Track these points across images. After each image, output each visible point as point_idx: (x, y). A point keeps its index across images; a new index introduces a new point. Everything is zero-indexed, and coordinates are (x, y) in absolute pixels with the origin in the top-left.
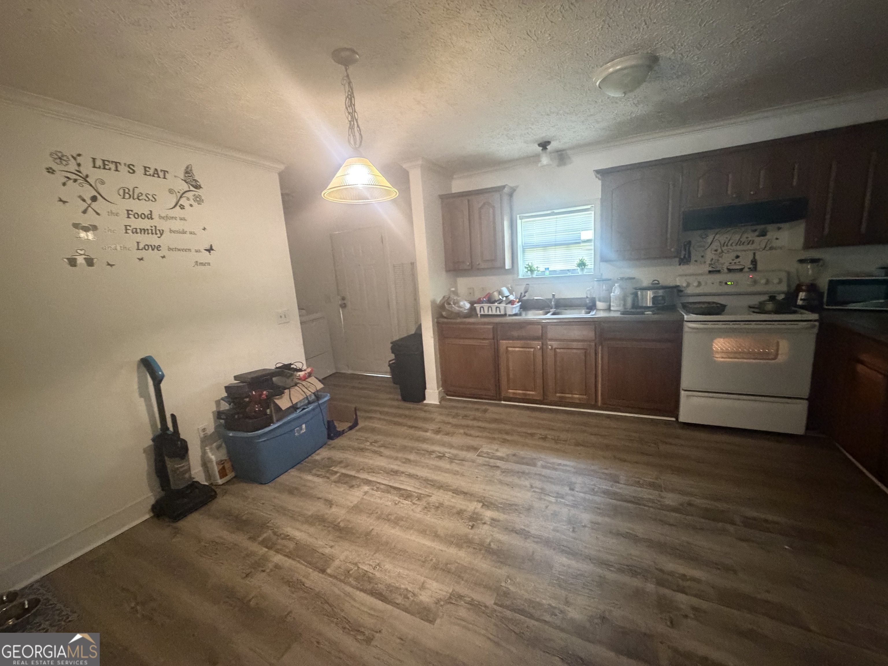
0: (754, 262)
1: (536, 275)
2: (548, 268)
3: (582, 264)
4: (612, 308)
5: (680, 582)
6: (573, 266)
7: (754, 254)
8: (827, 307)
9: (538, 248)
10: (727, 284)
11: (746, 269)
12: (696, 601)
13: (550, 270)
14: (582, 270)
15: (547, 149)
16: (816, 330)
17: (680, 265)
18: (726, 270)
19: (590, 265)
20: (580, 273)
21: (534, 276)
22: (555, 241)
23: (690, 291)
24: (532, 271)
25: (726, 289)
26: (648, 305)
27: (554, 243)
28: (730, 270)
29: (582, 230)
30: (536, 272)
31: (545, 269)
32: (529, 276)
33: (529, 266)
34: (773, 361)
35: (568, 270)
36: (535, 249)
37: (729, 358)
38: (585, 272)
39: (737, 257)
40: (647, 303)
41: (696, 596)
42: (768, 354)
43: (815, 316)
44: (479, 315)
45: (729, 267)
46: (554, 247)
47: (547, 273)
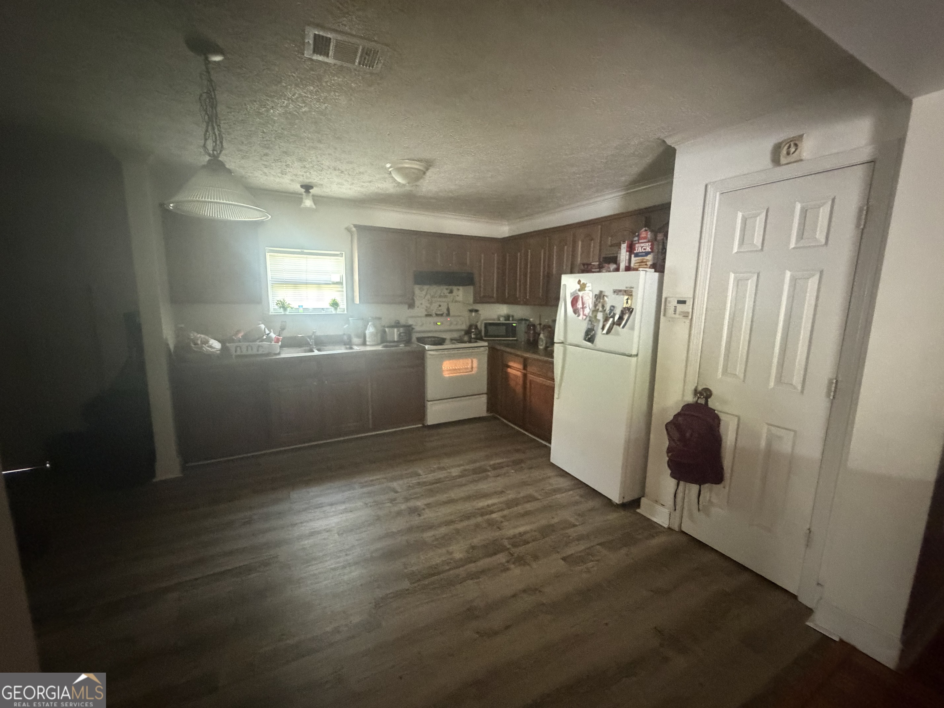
0: (448, 310)
1: (289, 313)
2: (302, 306)
3: (335, 304)
4: (368, 343)
5: (489, 509)
6: (326, 304)
7: (448, 304)
8: (485, 339)
9: (288, 284)
10: (437, 324)
11: (445, 315)
12: (500, 514)
13: (304, 307)
14: (336, 309)
15: (310, 192)
16: (487, 352)
17: (408, 309)
18: (434, 315)
19: (343, 305)
20: (334, 312)
21: (287, 313)
22: (305, 279)
23: (417, 328)
24: (285, 309)
25: (436, 328)
26: (396, 340)
27: (306, 281)
28: (437, 315)
29: (332, 273)
30: (288, 309)
31: (299, 306)
32: (282, 313)
33: (281, 302)
34: (471, 373)
35: (323, 309)
36: (285, 285)
37: (452, 374)
38: (339, 311)
39: (440, 306)
40: (394, 338)
41: (499, 511)
42: (467, 368)
43: (486, 344)
44: (234, 356)
45: (436, 313)
46: (305, 286)
47: (301, 310)
